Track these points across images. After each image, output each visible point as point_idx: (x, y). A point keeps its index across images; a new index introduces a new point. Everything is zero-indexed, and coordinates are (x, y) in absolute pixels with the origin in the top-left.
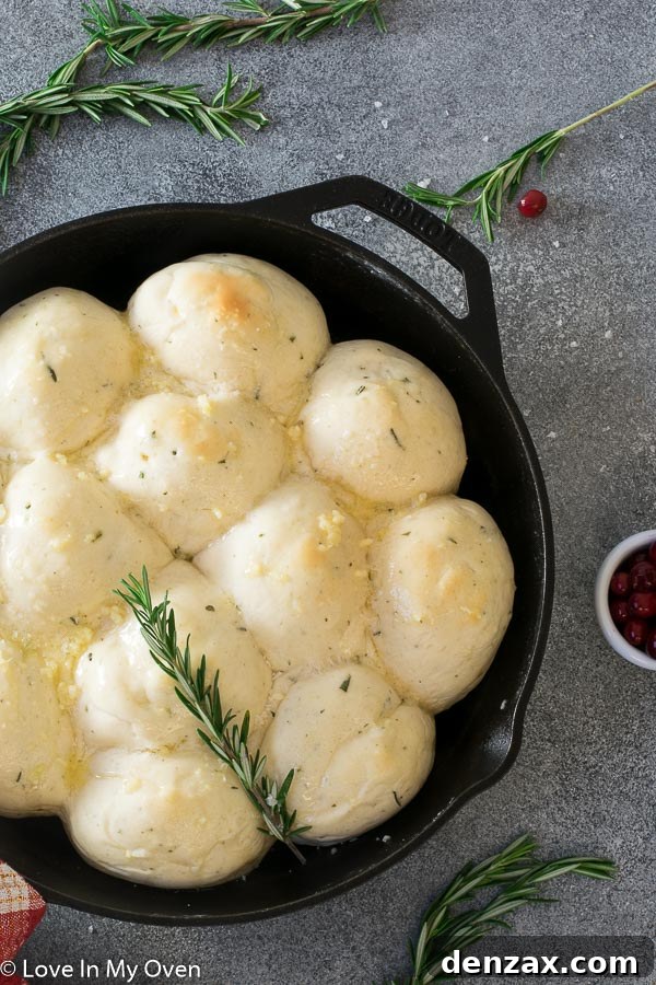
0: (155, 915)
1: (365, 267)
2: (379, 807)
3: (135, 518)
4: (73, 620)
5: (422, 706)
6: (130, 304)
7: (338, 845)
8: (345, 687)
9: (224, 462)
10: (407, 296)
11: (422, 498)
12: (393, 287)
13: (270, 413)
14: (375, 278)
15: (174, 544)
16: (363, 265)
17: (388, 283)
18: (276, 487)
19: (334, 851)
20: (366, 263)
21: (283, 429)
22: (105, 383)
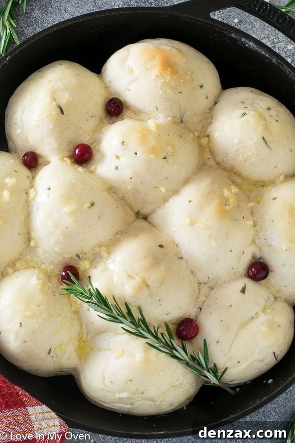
2: (265, 362)
3: (113, 195)
4: (78, 256)
5: (287, 301)
6: (103, 69)
7: (240, 386)
8: (243, 291)
9: (165, 158)
10: (268, 58)
11: (282, 178)
12: (259, 54)
13: (190, 130)
14: (249, 50)
15: (137, 209)
16: (241, 41)
17: (256, 51)
18: (196, 174)
19: (238, 389)
21: (198, 139)
22: (92, 114)
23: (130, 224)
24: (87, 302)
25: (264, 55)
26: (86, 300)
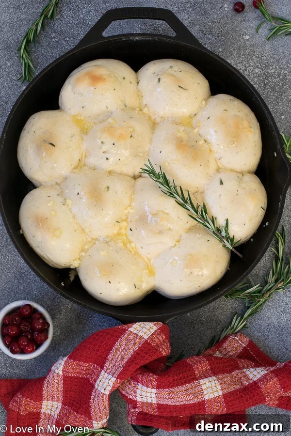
0: (211, 299)
1: (132, 40)
2: (259, 215)
3: (114, 174)
4: (117, 222)
5: (249, 172)
6: (60, 104)
7: (252, 237)
8: (221, 183)
9: (131, 136)
10: (152, 40)
11: (204, 102)
12: (145, 40)
13: (133, 109)
14: (137, 41)
15: (132, 175)
16: (130, 40)
17: (142, 40)
18: (153, 133)
19: (252, 240)
20: (131, 38)
21: (141, 112)
22: (71, 136)
23: (133, 186)
24: (156, 181)
25: (148, 40)
26: (155, 180)
